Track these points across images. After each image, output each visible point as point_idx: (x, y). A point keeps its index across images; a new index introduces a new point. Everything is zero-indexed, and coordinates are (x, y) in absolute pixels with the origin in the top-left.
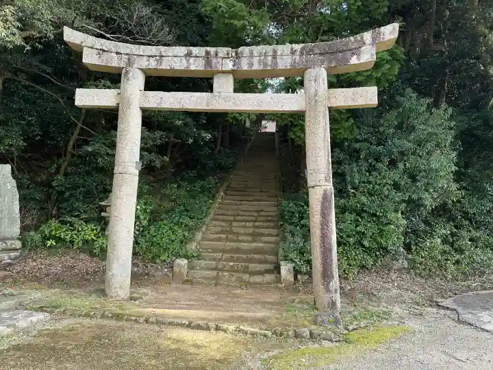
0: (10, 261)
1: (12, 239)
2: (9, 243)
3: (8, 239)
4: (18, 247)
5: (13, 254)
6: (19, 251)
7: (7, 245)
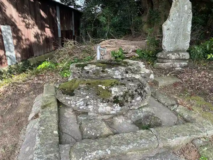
0: (181, 68)
1: (183, 51)
2: (181, 54)
3: (181, 51)
4: (187, 58)
5: (183, 64)
6: (187, 61)
7: (179, 55)
